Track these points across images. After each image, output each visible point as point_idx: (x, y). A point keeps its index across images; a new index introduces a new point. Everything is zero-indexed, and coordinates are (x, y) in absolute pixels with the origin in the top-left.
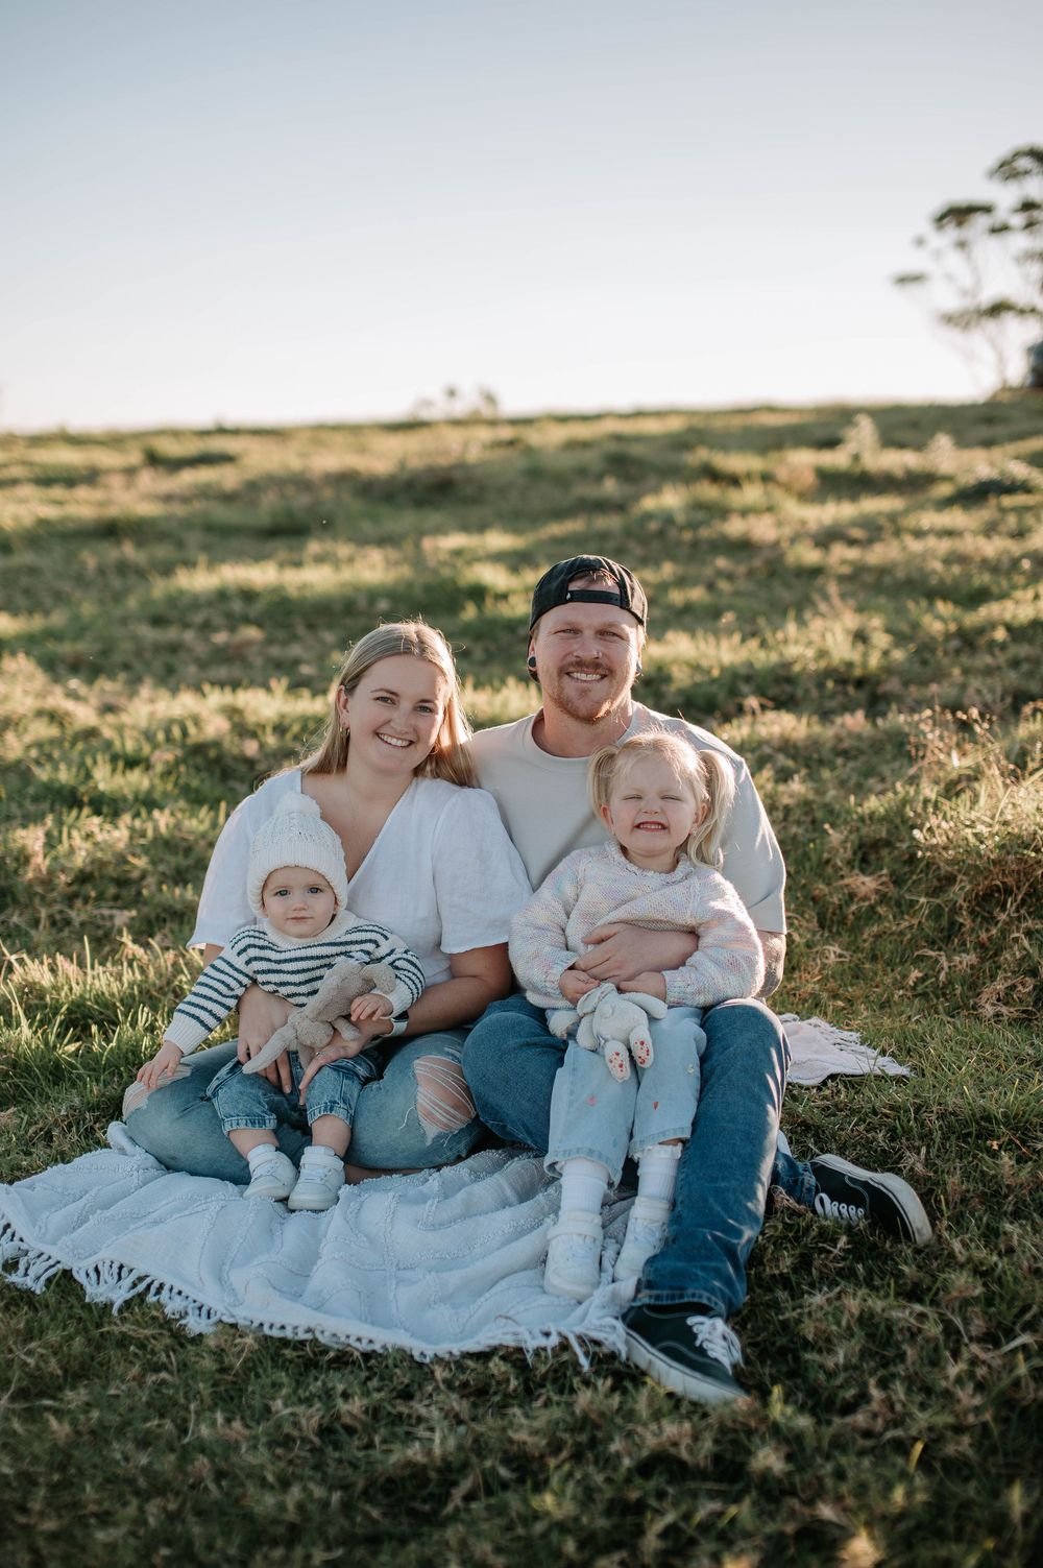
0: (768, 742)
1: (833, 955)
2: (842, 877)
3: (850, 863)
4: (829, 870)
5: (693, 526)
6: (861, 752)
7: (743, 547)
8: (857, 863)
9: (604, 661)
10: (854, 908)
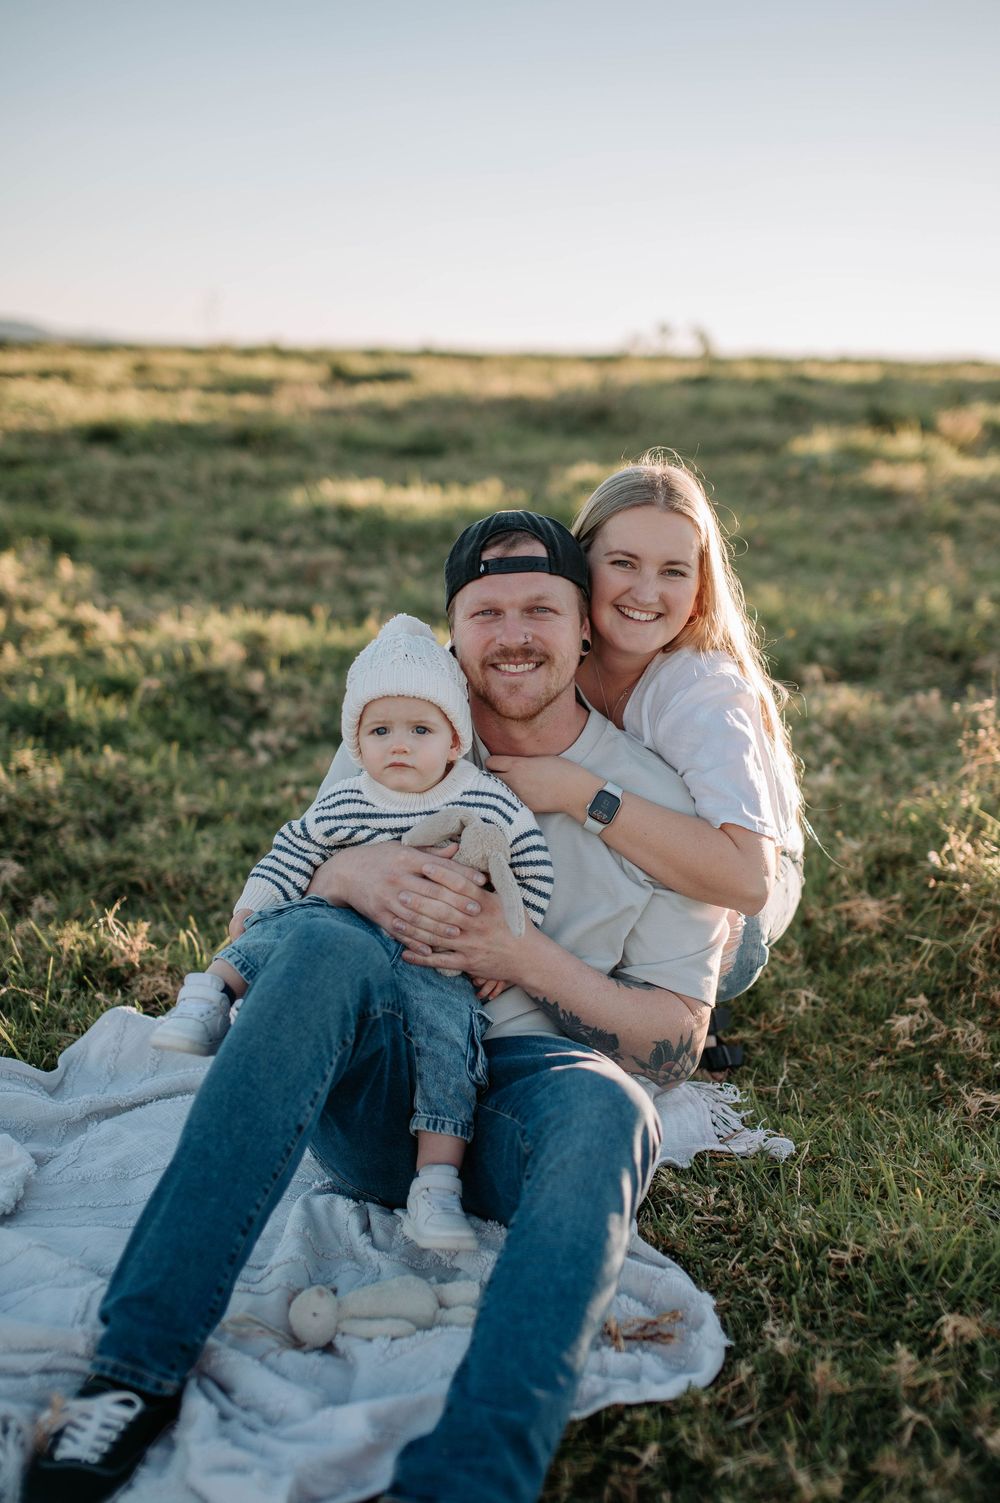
0: (818, 719)
1: (803, 1002)
2: (846, 898)
3: (856, 883)
4: (833, 887)
5: (836, 471)
6: (925, 738)
7: (887, 496)
8: (865, 883)
9: (537, 646)
10: (848, 940)
